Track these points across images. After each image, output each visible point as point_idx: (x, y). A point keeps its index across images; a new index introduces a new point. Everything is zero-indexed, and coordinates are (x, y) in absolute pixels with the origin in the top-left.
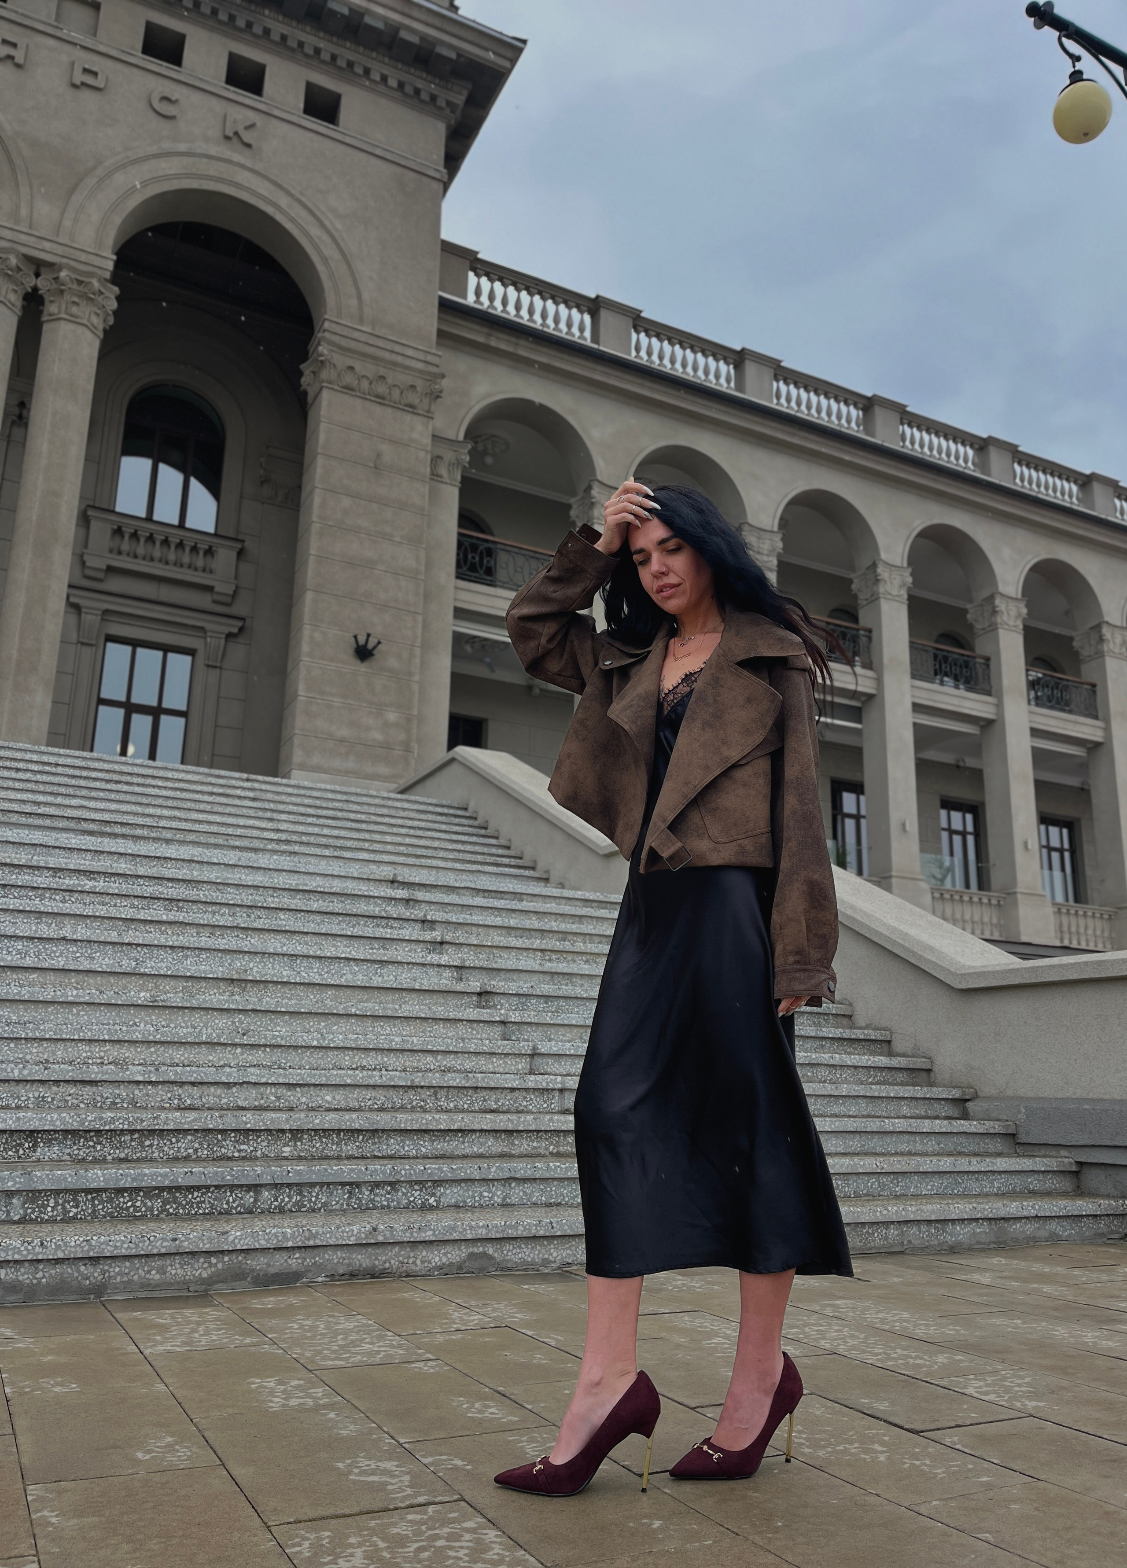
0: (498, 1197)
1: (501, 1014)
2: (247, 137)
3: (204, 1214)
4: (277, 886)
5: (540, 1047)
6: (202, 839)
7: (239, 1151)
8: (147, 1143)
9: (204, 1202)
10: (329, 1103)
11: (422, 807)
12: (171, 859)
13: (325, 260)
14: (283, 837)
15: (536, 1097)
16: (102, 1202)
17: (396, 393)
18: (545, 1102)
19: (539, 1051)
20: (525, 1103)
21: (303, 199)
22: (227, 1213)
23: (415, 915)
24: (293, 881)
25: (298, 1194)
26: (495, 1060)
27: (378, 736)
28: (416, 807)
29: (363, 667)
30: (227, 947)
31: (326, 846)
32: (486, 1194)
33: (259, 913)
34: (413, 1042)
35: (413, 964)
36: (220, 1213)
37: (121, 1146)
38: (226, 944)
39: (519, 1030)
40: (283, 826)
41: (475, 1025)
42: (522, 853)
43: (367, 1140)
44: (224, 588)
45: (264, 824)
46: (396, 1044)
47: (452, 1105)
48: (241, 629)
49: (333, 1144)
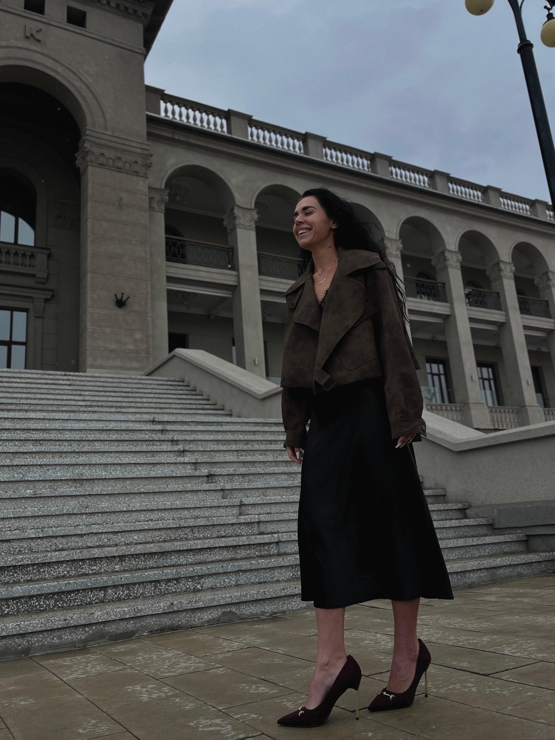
0: (233, 581)
1: (221, 486)
2: (38, 36)
3: (78, 605)
4: (92, 428)
5: (244, 501)
6: (45, 408)
7: (92, 570)
8: (42, 570)
9: (77, 599)
10: (136, 540)
11: (160, 382)
12: (33, 419)
13: (84, 98)
14: (88, 403)
15: (245, 527)
16: (22, 604)
17: (127, 166)
18: (250, 529)
19: (243, 503)
20: (240, 531)
21: (70, 67)
22: (90, 603)
23: (168, 438)
24: (100, 425)
25: (127, 590)
26: (221, 510)
27: (131, 347)
28: (157, 382)
29: (120, 311)
30: (70, 462)
31: (112, 407)
32: (227, 580)
33: (84, 444)
34: (177, 504)
35: (170, 463)
36: (86, 604)
37: (28, 573)
38: (69, 461)
39: (231, 493)
40: (87, 398)
41: (208, 493)
42: (216, 402)
43: (160, 558)
44: (41, 275)
45: (77, 398)
46: (168, 506)
47: (201, 535)
48: (52, 296)
49: (142, 561)
